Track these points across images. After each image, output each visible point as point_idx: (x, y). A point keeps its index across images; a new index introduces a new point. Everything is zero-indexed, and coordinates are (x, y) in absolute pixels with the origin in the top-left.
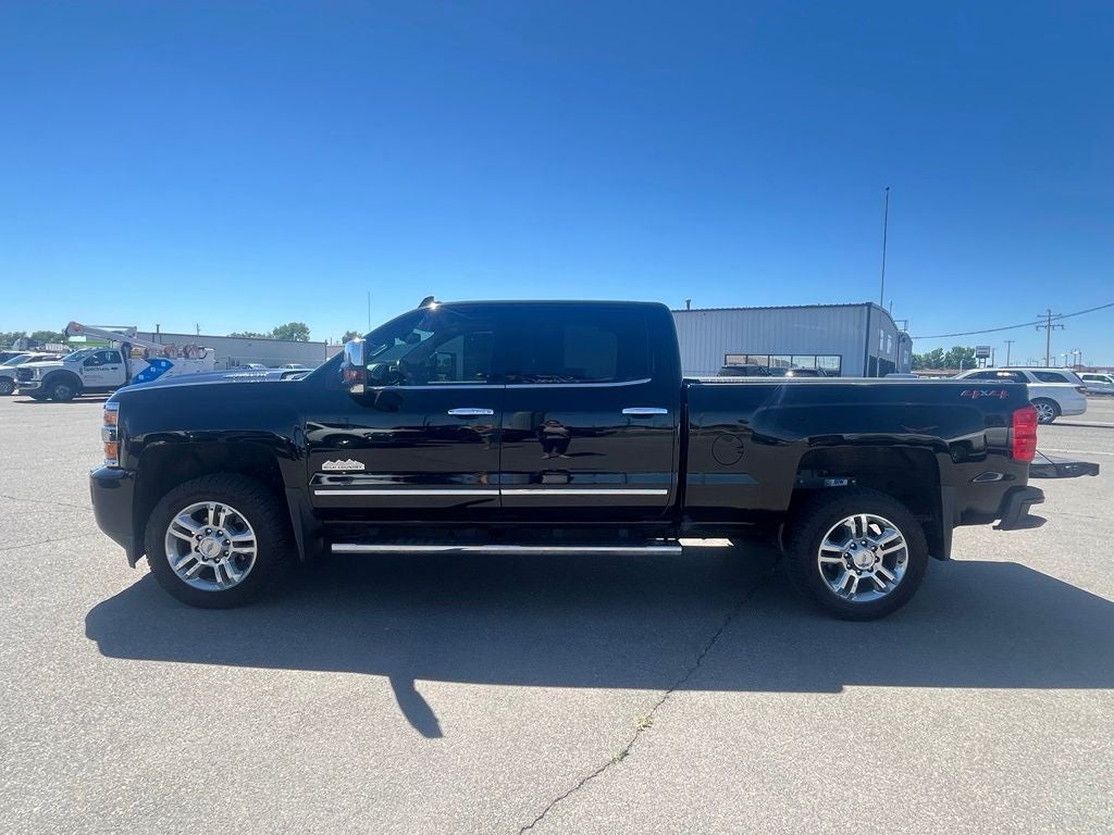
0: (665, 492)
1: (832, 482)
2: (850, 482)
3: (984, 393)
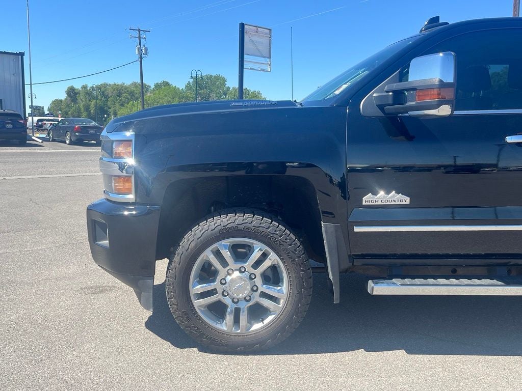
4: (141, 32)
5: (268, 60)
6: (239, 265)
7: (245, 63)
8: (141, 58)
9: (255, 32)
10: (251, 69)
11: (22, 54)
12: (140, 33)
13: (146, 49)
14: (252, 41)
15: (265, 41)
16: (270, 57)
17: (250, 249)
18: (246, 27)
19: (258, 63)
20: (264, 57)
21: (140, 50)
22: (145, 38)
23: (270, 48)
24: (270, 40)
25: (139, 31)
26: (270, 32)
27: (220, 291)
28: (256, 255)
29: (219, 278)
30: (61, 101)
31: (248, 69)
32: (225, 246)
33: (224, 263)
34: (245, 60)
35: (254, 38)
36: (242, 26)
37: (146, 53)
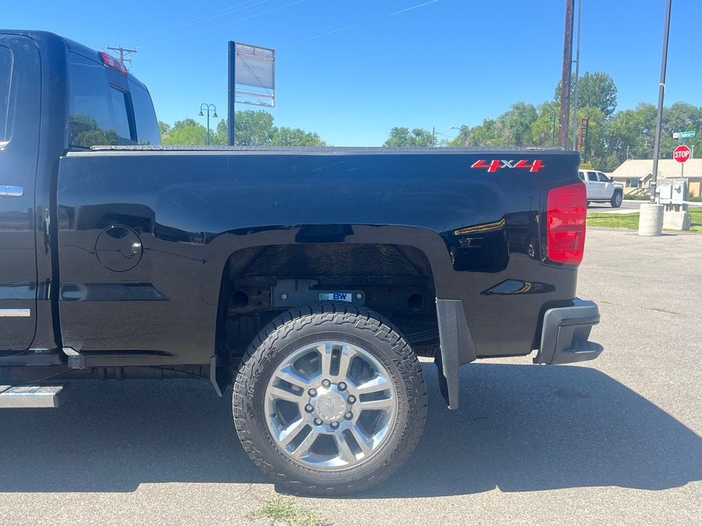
0: (26, 313)
2: (354, 297)
3: (507, 164)
4: (124, 52)
5: (271, 91)
7: (236, 95)
9: (251, 54)
10: (245, 103)
12: (122, 54)
14: (247, 66)
15: (267, 66)
16: (273, 88)
18: (237, 46)
19: (256, 95)
20: (265, 87)
22: (130, 61)
23: (274, 75)
24: (273, 65)
25: (121, 50)
26: (273, 54)
31: (241, 102)
34: (236, 90)
35: (249, 62)
36: (232, 45)
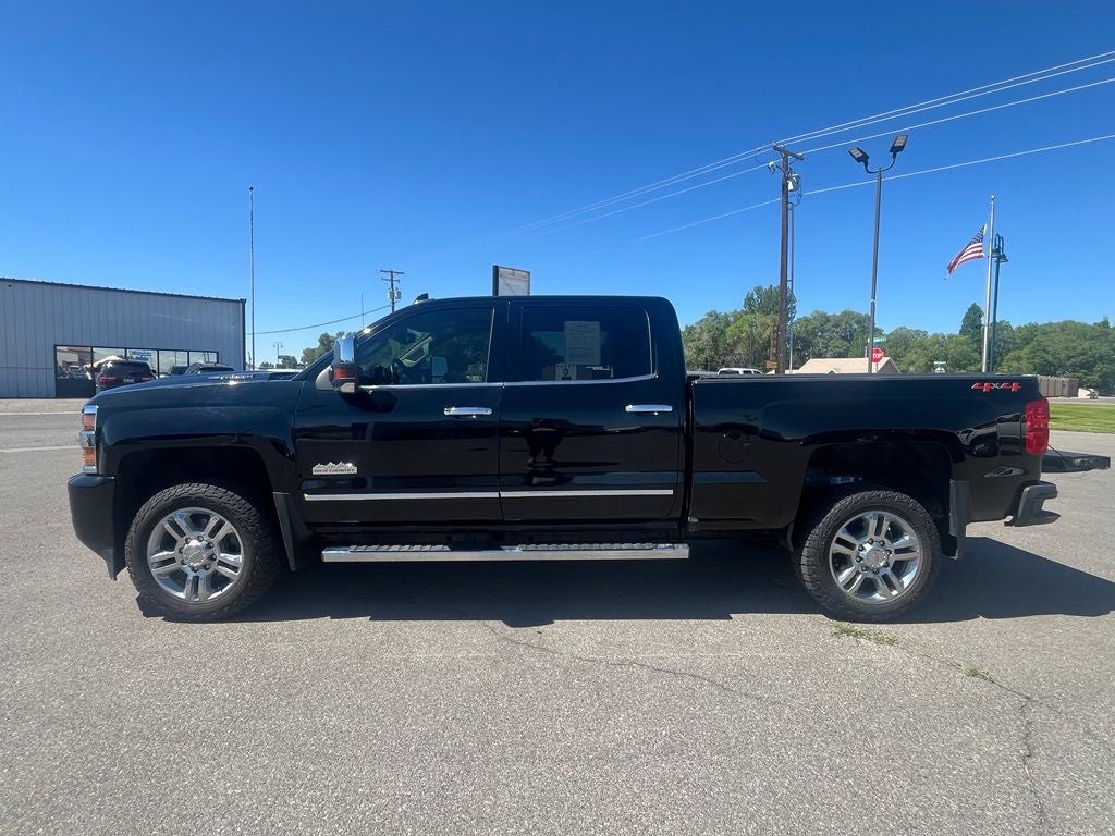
0: (670, 492)
1: (839, 480)
2: (856, 479)
3: (995, 386)
4: (394, 274)
6: (197, 534)
8: (393, 303)
9: (511, 275)
11: (243, 302)
12: (392, 275)
13: (399, 292)
14: (508, 285)
15: (523, 284)
17: (208, 517)
18: (500, 269)
21: (392, 294)
22: (398, 281)
25: (392, 272)
27: (178, 561)
28: (212, 523)
29: (177, 548)
30: (313, 350)
32: (181, 516)
33: (182, 534)
35: (510, 282)
36: (496, 269)
37: (399, 297)
